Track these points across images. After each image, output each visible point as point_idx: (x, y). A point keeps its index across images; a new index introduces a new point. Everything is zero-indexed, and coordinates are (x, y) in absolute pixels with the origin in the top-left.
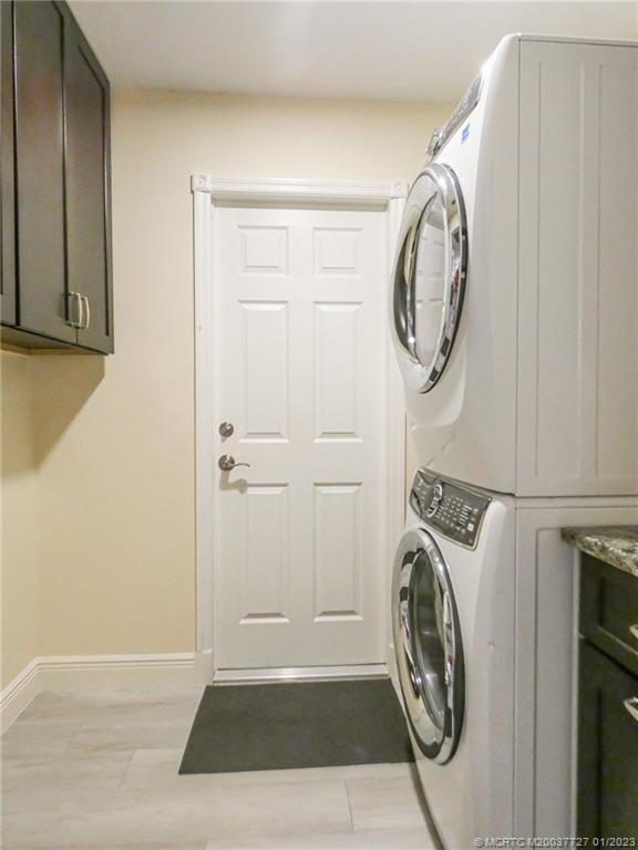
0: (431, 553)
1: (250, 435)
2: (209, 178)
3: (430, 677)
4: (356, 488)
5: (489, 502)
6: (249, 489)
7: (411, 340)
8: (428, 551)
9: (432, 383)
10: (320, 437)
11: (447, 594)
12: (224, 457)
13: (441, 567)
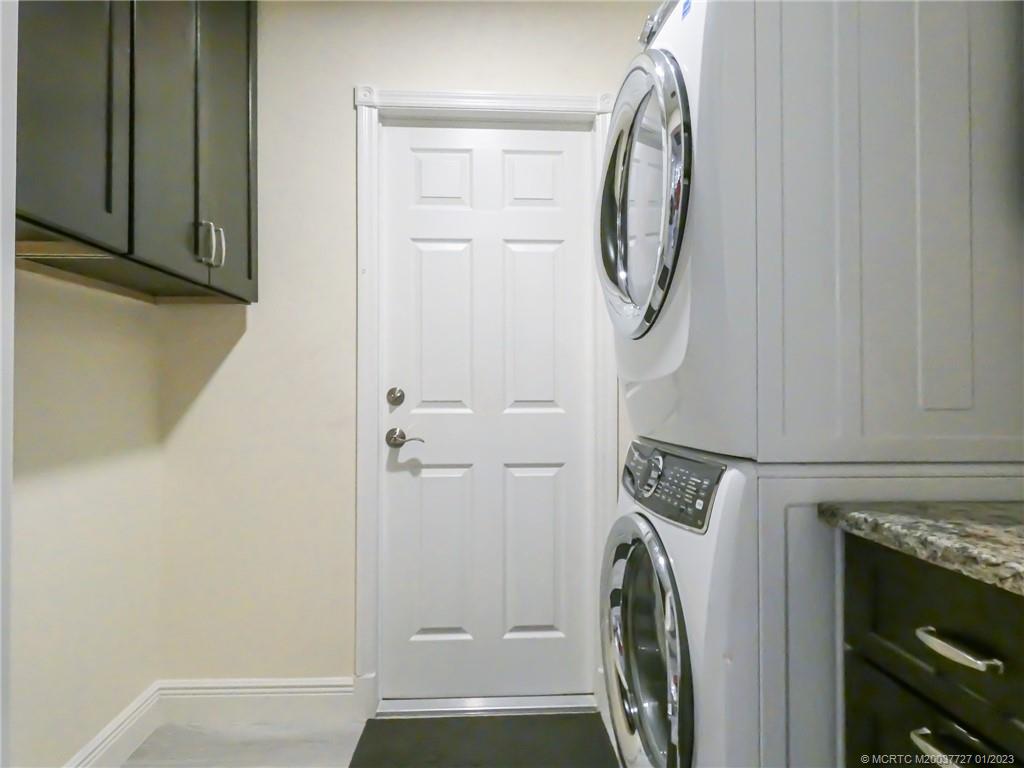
0: (649, 542)
1: (426, 403)
2: (375, 90)
3: (648, 705)
4: (556, 469)
5: (723, 472)
6: (424, 471)
7: (622, 275)
8: (646, 540)
9: (648, 324)
10: (512, 406)
11: (670, 594)
12: (393, 431)
13: (662, 561)
